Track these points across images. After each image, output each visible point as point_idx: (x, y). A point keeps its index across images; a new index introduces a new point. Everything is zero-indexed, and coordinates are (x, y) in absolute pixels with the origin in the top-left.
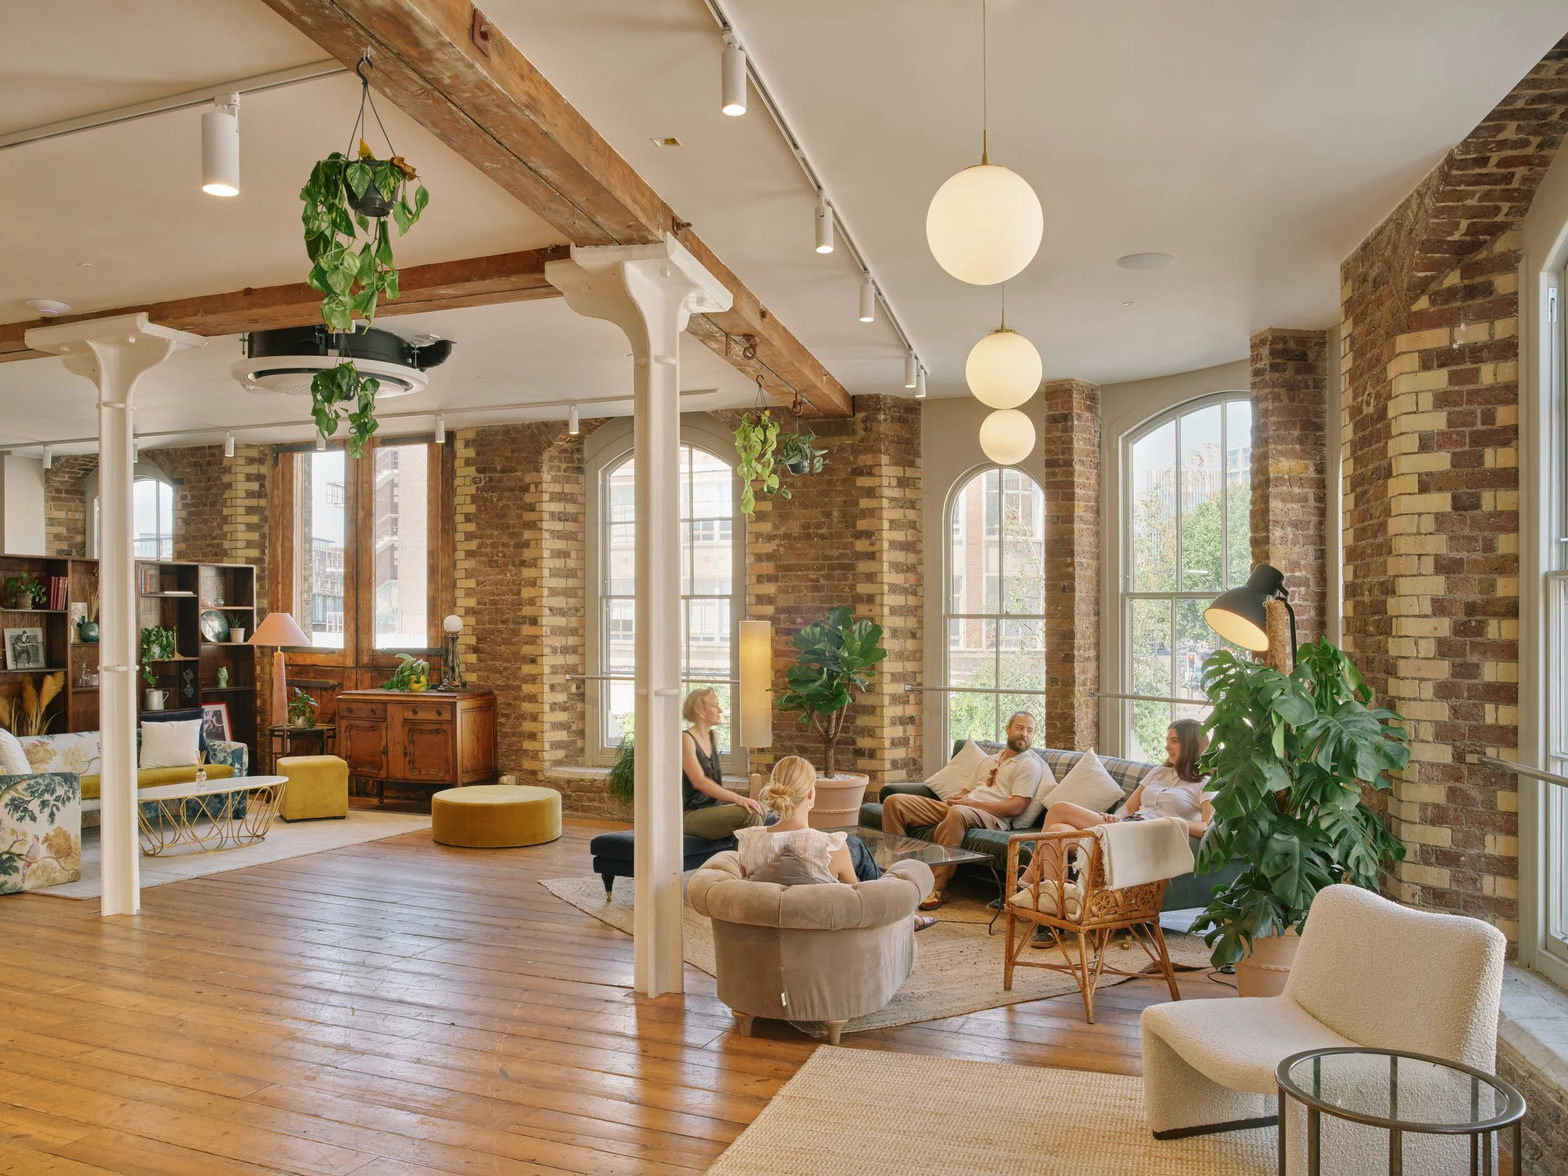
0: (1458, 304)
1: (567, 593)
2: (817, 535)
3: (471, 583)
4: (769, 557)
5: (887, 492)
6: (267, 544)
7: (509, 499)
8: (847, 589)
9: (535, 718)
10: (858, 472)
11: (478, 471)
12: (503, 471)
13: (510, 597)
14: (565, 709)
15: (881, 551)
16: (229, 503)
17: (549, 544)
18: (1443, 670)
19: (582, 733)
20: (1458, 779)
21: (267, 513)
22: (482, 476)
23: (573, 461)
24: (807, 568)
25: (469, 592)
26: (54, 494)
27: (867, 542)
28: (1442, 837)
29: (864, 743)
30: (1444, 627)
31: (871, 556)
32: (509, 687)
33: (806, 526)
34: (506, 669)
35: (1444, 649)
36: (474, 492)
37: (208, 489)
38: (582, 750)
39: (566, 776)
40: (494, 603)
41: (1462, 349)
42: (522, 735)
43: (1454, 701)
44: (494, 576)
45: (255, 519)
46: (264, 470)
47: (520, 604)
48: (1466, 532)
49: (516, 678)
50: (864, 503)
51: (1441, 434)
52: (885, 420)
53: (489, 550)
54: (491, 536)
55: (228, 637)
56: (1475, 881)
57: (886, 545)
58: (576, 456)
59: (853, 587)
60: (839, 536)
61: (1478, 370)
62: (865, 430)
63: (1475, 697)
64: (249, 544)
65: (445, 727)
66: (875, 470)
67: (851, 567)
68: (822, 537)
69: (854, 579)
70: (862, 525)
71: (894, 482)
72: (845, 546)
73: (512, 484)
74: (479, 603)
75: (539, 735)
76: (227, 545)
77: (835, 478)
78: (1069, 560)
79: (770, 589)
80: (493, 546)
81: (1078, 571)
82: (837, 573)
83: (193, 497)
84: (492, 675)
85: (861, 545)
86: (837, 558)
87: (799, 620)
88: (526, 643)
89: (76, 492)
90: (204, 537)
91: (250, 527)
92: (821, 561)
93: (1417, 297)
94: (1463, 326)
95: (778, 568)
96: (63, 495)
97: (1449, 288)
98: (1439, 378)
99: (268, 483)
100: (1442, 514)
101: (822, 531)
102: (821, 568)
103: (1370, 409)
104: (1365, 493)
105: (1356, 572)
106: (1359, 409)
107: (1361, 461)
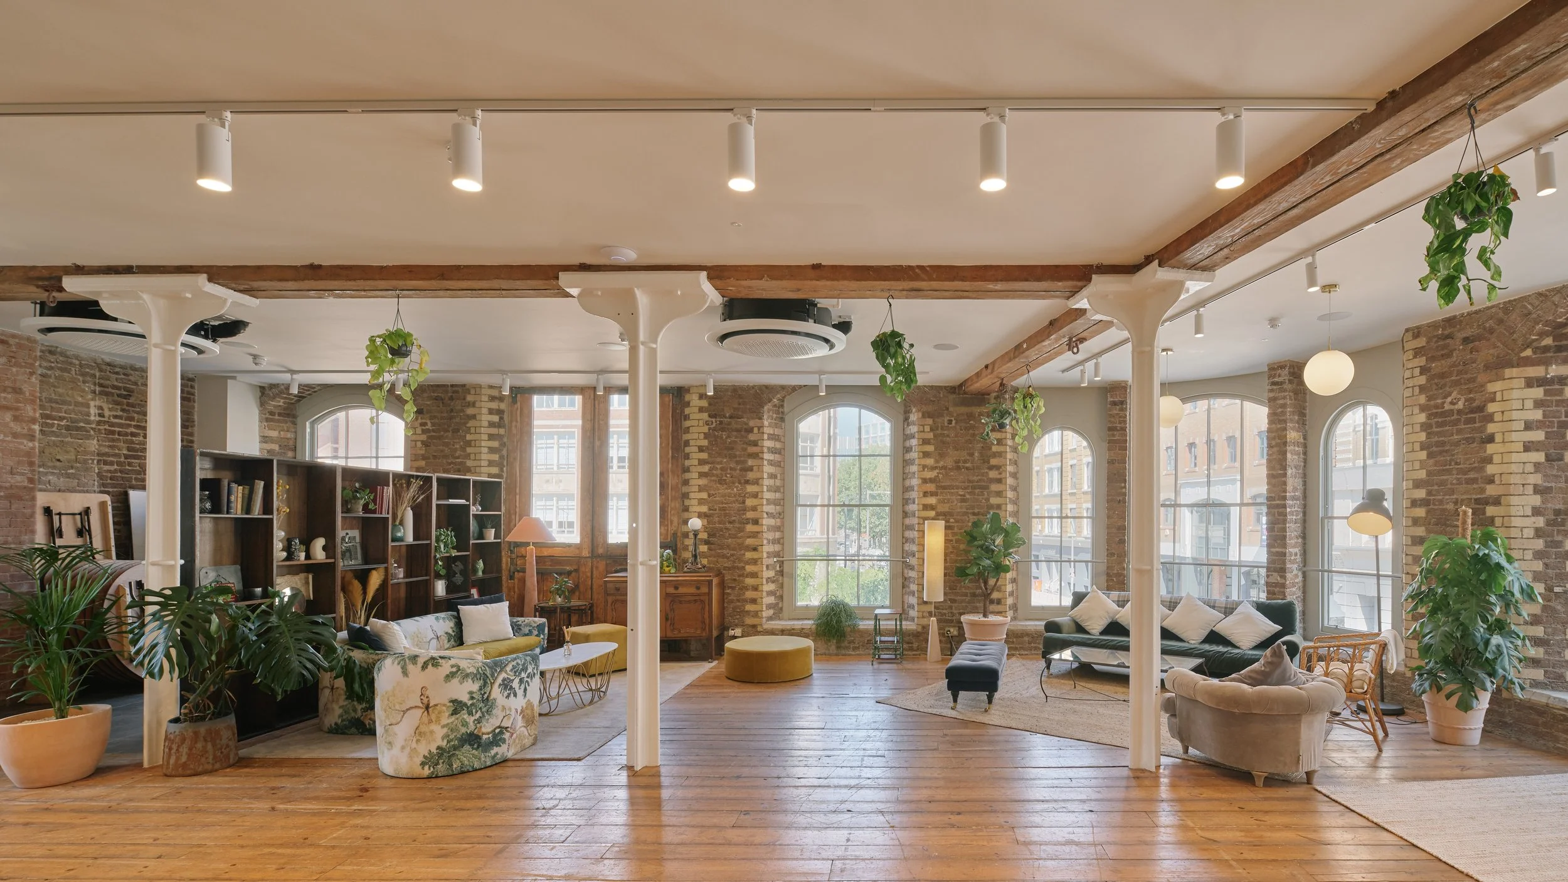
0: (1551, 354)
1: (775, 502)
2: (964, 467)
3: (704, 495)
4: (931, 481)
6: (505, 463)
7: (736, 437)
8: (983, 501)
9: (755, 588)
11: (710, 416)
12: (731, 417)
13: (737, 505)
14: (773, 582)
15: (1006, 478)
16: (472, 430)
17: (768, 469)
18: (1539, 544)
19: (781, 597)
20: (1549, 601)
21: (505, 440)
22: (714, 420)
23: (778, 414)
24: (957, 487)
25: (701, 502)
26: (267, 416)
27: (996, 473)
28: (1539, 631)
29: (995, 595)
30: (1540, 522)
31: (999, 481)
32: (734, 568)
33: (957, 462)
34: (732, 555)
35: (1539, 534)
36: (707, 431)
37: (451, 418)
38: (781, 609)
39: (780, 627)
40: (724, 509)
41: (1553, 378)
42: (745, 601)
43: (1546, 560)
44: (723, 490)
45: (495, 444)
46: (503, 406)
47: (745, 510)
48: (1555, 472)
49: (740, 561)
51: (1540, 421)
53: (719, 472)
54: (721, 463)
55: (481, 536)
56: (1559, 653)
57: (1007, 474)
58: (781, 410)
59: (987, 500)
60: (978, 468)
61: (1563, 389)
63: (1559, 558)
64: (491, 463)
65: (702, 598)
67: (987, 488)
68: (967, 468)
69: (988, 495)
70: (993, 462)
72: (983, 475)
73: (739, 427)
74: (710, 509)
75: (759, 601)
76: (469, 463)
77: (976, 432)
79: (932, 500)
80: (722, 469)
82: (977, 491)
83: (433, 424)
84: (720, 560)
85: (993, 474)
86: (978, 482)
87: (952, 520)
88: (749, 537)
89: (288, 415)
90: (445, 457)
91: (492, 450)
92: (966, 484)
93: (1525, 349)
94: (1554, 366)
95: (938, 487)
96: (277, 417)
97: (1545, 346)
98: (1538, 393)
99: (506, 416)
100: (1539, 463)
101: (967, 465)
102: (965, 488)
103: (1456, 407)
104: (1447, 451)
105: (1429, 493)
106: (1436, 407)
107: (1438, 434)
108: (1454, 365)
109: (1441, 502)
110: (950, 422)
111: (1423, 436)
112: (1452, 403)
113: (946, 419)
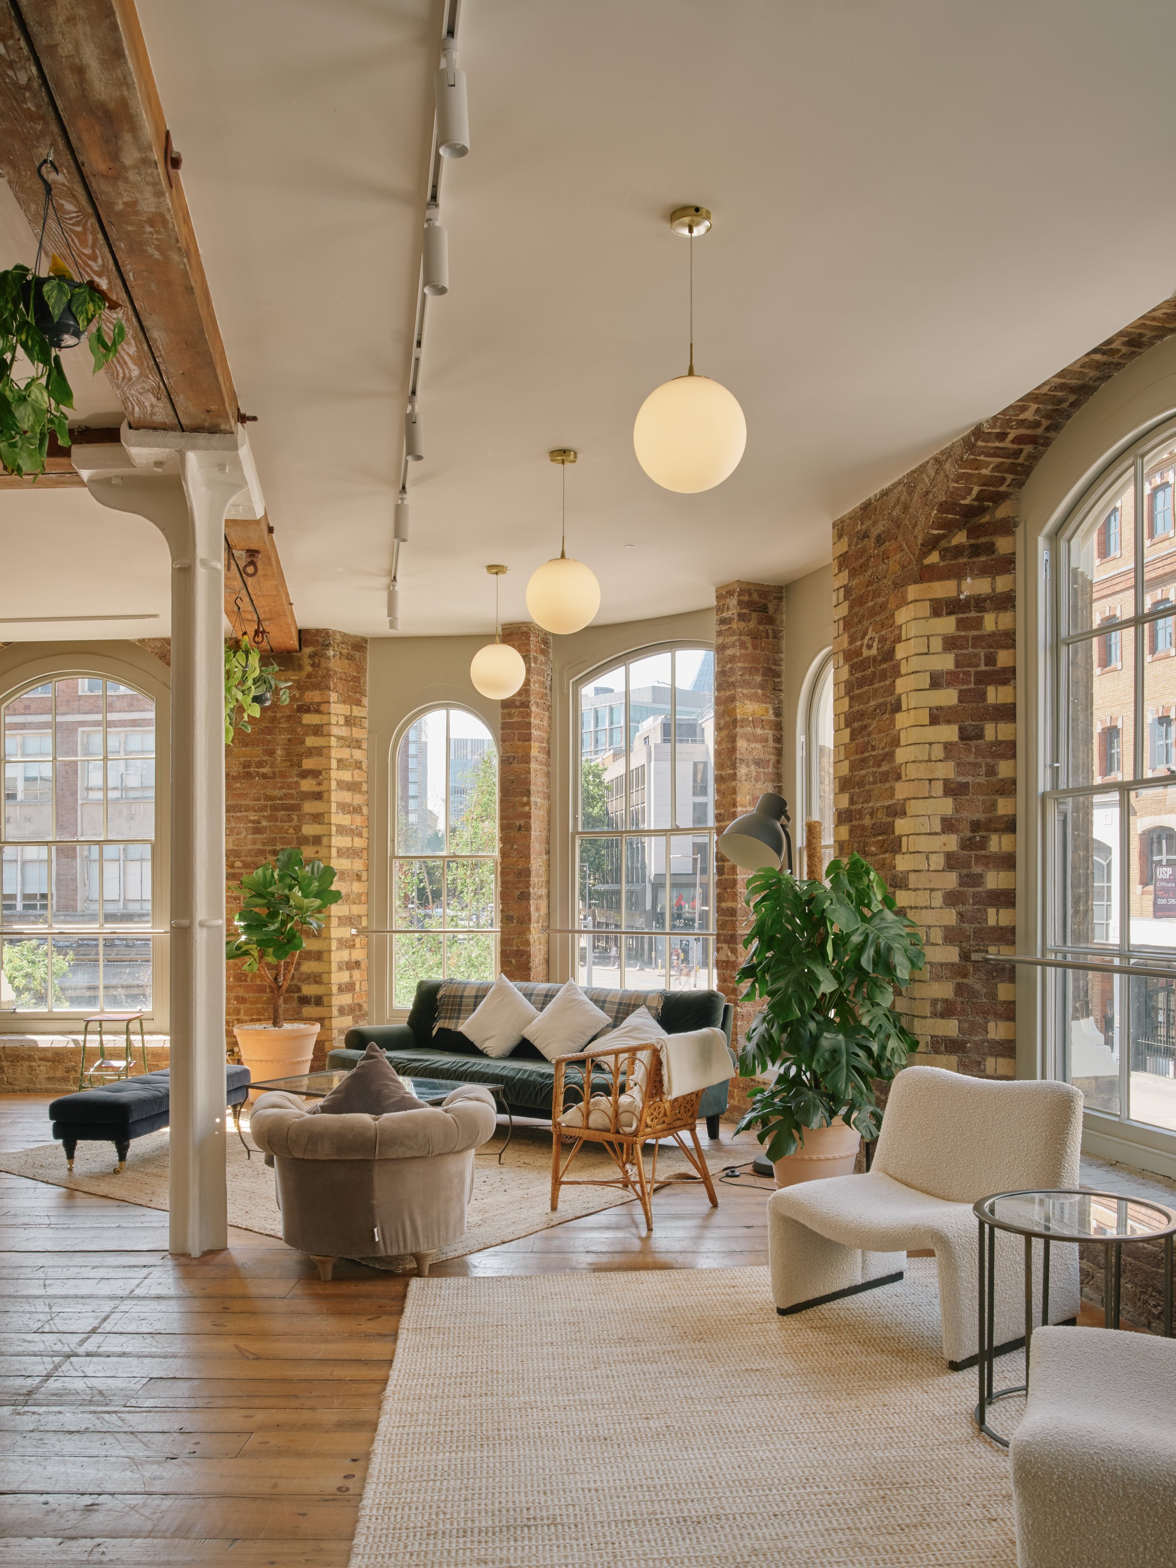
0: (965, 560)
2: (258, 774)
5: (335, 731)
8: (291, 831)
10: (305, 709)
15: (329, 791)
18: (951, 880)
20: (965, 976)
24: (247, 809)
27: (314, 782)
28: (950, 1028)
29: (310, 990)
30: (952, 842)
31: (318, 796)
33: (247, 765)
35: (952, 862)
41: (967, 599)
43: (961, 908)
48: (971, 759)
50: (311, 741)
51: (950, 673)
52: (334, 656)
56: (979, 1063)
57: (334, 785)
59: (298, 829)
60: (283, 775)
61: (982, 618)
62: (313, 665)
63: (979, 903)
66: (323, 708)
67: (297, 808)
68: (264, 776)
69: (299, 820)
70: (308, 764)
71: (342, 721)
72: (290, 786)
77: (279, 715)
78: (525, 799)
81: (533, 811)
82: (280, 814)
85: (307, 785)
86: (281, 799)
92: (262, 802)
93: (929, 553)
94: (969, 580)
97: (956, 546)
98: (947, 625)
100: (951, 744)
101: (265, 770)
102: (263, 809)
103: (872, 652)
104: (865, 728)
105: (851, 799)
106: (857, 653)
109: (860, 813)
111: (847, 703)
112: (868, 646)
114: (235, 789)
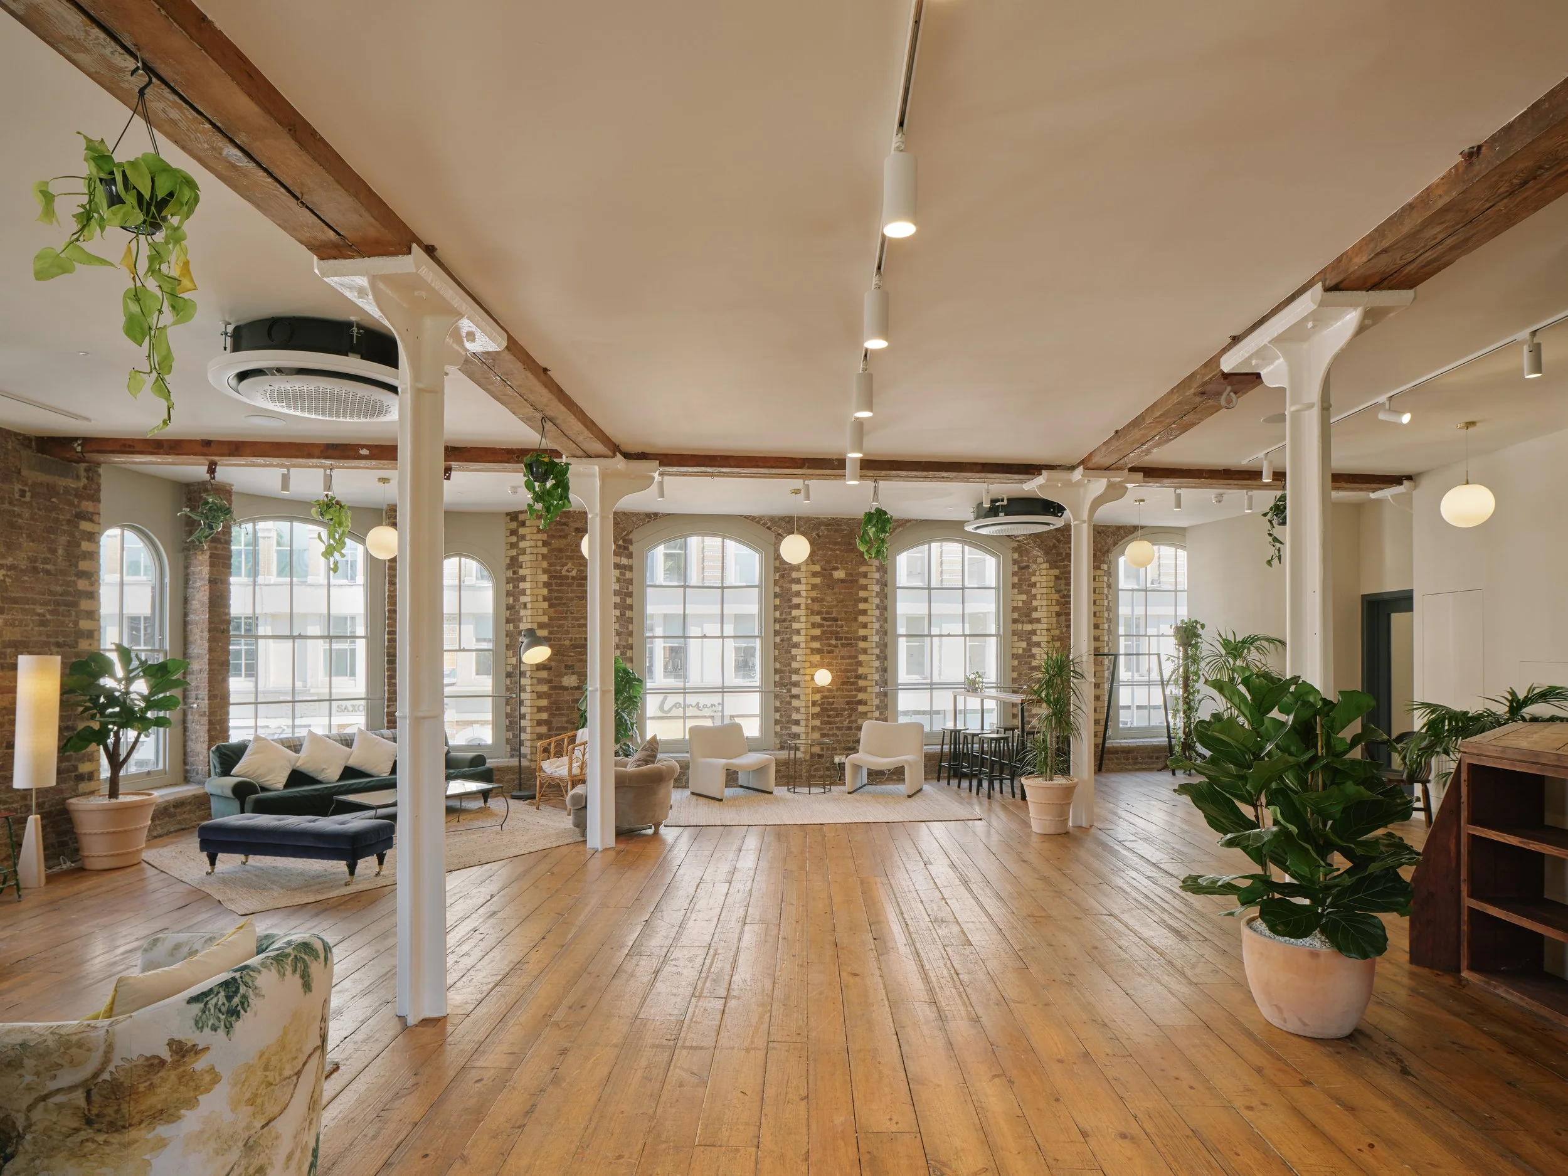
2: (43, 570)
8: (71, 625)
10: (81, 516)
15: (98, 592)
24: (34, 602)
27: (87, 582)
31: (90, 595)
33: (33, 560)
50: (85, 546)
59: (76, 623)
60: (63, 572)
67: (74, 604)
68: (48, 572)
69: (77, 616)
72: (67, 583)
77: (61, 517)
82: (61, 609)
85: (81, 585)
92: (47, 597)
95: (5, 599)
101: (49, 567)
103: (571, 574)
104: (564, 604)
105: (550, 633)
106: (556, 571)
107: (558, 591)
108: (568, 545)
109: (560, 639)
110: (23, 493)
111: (545, 591)
112: (568, 571)
113: (17, 487)
114: (24, 582)
